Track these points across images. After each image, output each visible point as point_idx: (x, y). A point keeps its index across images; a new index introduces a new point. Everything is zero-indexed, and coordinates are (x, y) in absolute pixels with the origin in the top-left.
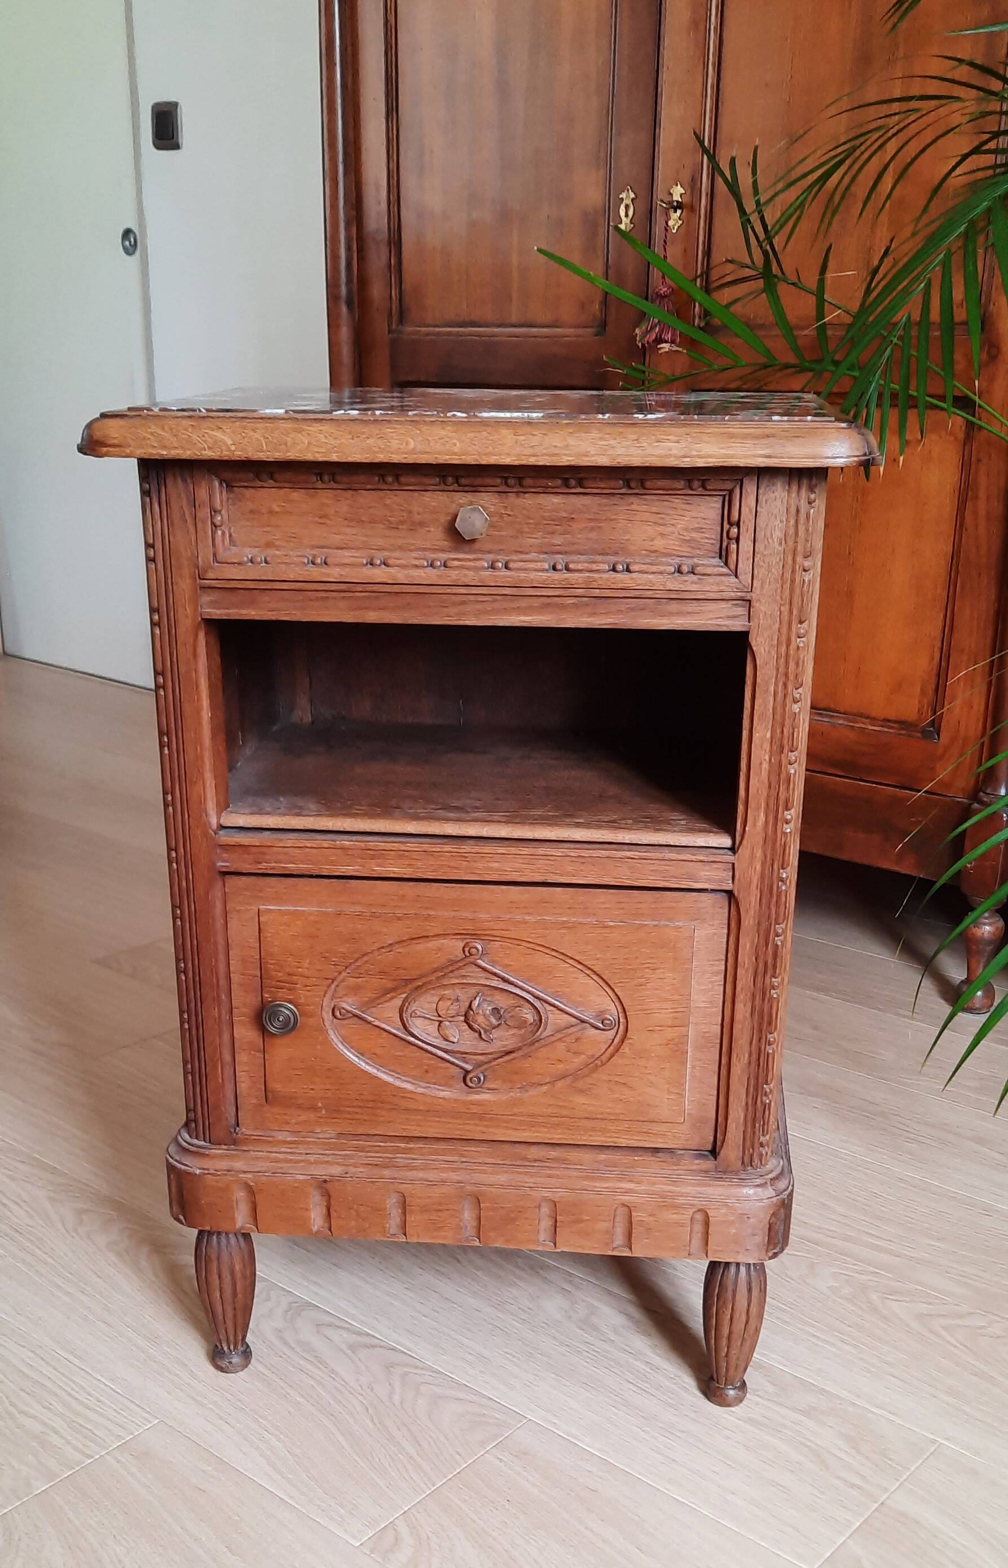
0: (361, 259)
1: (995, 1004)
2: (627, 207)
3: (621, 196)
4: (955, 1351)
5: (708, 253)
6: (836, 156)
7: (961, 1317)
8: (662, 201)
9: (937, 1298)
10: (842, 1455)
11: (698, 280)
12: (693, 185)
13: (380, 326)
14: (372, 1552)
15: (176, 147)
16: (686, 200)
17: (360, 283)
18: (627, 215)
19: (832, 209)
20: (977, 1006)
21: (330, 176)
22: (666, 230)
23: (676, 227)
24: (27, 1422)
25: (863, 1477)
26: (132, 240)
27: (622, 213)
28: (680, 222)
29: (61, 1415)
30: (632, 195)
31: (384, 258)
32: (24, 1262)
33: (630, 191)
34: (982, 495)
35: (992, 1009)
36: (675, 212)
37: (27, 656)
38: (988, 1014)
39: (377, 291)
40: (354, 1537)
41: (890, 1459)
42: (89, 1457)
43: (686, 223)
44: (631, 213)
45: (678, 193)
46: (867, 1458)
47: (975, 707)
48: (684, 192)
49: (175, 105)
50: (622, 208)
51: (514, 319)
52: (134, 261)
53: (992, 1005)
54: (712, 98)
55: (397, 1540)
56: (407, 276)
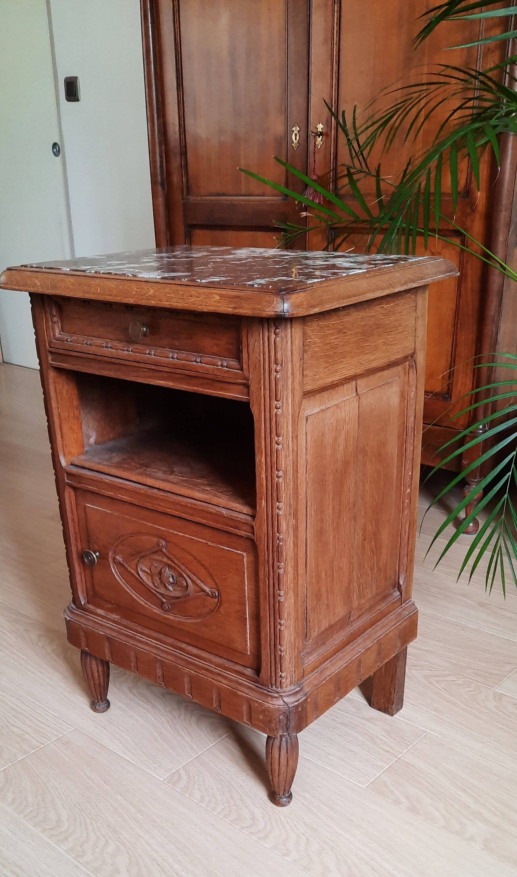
0: (167, 162)
1: (479, 529)
2: (296, 135)
3: (293, 129)
4: (440, 692)
5: (336, 158)
6: (390, 113)
7: (444, 676)
8: (312, 132)
9: (435, 668)
10: (382, 738)
11: (331, 173)
12: (328, 124)
13: (178, 197)
14: (168, 783)
15: (77, 100)
16: (324, 131)
17: (168, 174)
18: (296, 139)
19: (390, 139)
20: (470, 531)
21: (150, 120)
22: (315, 147)
23: (320, 145)
24: (14, 729)
25: (391, 748)
26: (57, 149)
27: (294, 138)
28: (322, 142)
29: (30, 726)
30: (299, 129)
31: (178, 160)
32: (13, 659)
33: (297, 127)
34: (469, 280)
35: (478, 532)
36: (319, 137)
37: (15, 363)
38: (476, 535)
39: (175, 179)
40: (161, 777)
41: (404, 739)
42: (43, 744)
43: (325, 142)
44: (298, 138)
45: (320, 127)
46: (394, 739)
47: (468, 385)
48: (323, 127)
49: (76, 78)
50: (294, 135)
51: (243, 192)
52: (58, 159)
53: (477, 530)
54: (335, 79)
55: (180, 776)
56: (190, 170)
